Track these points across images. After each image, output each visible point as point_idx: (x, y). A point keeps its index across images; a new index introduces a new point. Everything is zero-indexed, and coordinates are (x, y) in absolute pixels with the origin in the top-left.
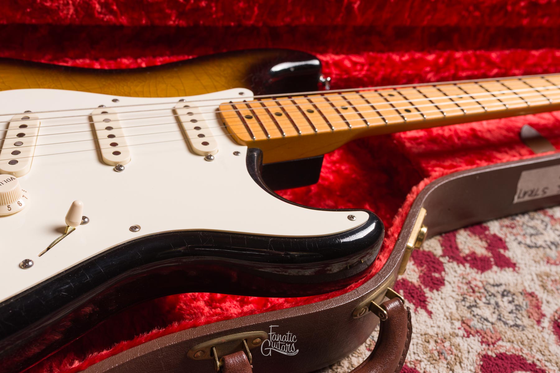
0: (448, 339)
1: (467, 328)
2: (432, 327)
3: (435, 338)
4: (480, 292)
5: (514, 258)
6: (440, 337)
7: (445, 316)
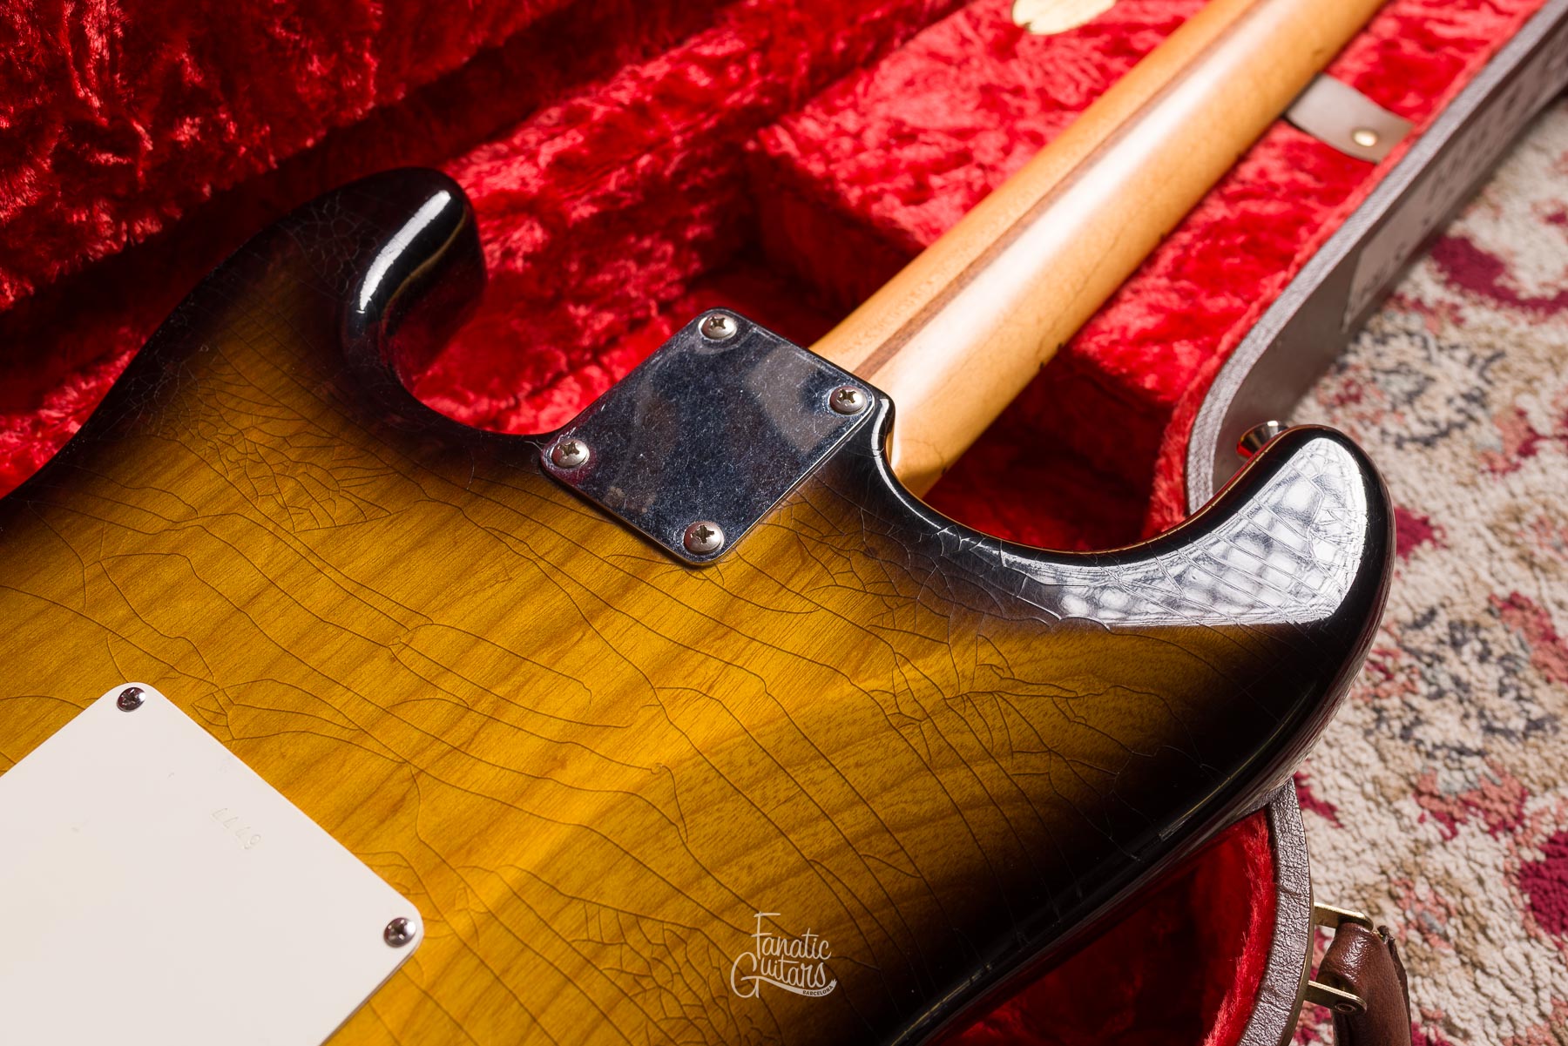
0: (1416, 872)
1: (1436, 805)
2: (1357, 854)
3: (1385, 887)
4: (1401, 669)
5: (1412, 501)
6: (1394, 878)
7: (1367, 798)
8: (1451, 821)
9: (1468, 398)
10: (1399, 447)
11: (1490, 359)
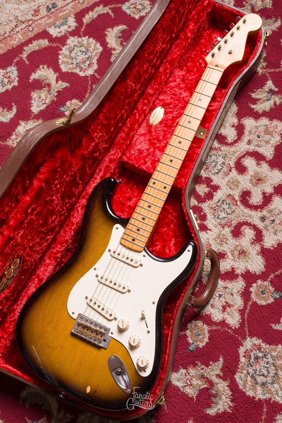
2: (214, 234)
4: (217, 209)
5: (216, 183)
6: (218, 236)
7: (214, 227)
8: (223, 227)
9: (223, 164)
10: (214, 175)
11: (225, 156)
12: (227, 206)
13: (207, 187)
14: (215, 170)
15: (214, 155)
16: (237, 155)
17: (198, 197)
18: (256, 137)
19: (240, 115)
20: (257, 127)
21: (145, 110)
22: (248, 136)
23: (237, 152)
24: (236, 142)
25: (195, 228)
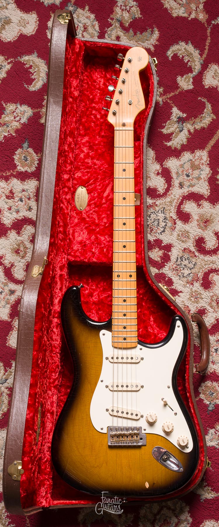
0: (192, 292)
4: (179, 268)
6: (191, 295)
7: (184, 287)
8: (192, 284)
9: (165, 219)
10: (161, 234)
11: (164, 210)
12: (187, 261)
13: (160, 250)
14: (160, 228)
15: (152, 214)
16: (174, 204)
17: (155, 264)
18: (185, 177)
19: (160, 159)
20: (182, 166)
21: (69, 199)
22: (177, 179)
23: (174, 200)
24: (167, 190)
25: (172, 301)
